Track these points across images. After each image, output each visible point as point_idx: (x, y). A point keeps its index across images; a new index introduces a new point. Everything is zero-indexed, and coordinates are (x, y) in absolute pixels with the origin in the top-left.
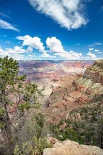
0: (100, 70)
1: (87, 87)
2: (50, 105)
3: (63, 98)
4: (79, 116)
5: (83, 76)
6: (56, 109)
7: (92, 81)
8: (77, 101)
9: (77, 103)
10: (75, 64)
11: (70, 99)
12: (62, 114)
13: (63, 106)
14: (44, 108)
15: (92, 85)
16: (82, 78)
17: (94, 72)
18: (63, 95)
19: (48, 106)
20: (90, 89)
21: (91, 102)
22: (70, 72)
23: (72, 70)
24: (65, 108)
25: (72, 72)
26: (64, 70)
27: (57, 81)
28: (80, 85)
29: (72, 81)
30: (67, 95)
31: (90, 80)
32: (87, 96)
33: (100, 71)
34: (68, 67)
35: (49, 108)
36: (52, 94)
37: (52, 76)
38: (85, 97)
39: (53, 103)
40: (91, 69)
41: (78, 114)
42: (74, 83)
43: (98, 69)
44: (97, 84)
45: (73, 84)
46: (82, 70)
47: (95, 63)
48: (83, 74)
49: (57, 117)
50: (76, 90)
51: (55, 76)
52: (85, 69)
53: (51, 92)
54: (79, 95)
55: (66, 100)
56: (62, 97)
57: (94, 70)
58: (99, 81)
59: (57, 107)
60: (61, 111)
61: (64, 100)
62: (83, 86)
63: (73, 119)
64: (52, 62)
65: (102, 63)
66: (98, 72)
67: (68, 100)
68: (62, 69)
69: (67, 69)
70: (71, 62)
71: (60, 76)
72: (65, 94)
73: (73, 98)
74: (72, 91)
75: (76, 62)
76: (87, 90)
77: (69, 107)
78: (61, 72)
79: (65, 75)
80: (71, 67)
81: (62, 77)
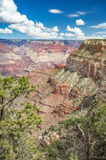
0: (90, 56)
1: (72, 86)
5: (64, 67)
7: (78, 74)
8: (57, 112)
9: (57, 115)
10: (49, 46)
11: (45, 109)
15: (78, 82)
16: (63, 71)
17: (82, 60)
18: (33, 103)
20: (76, 89)
21: (79, 109)
22: (43, 61)
25: (46, 61)
26: (32, 58)
28: (59, 83)
29: (47, 77)
30: (40, 103)
31: (75, 74)
32: (72, 101)
33: (90, 59)
34: (38, 52)
37: (10, 69)
38: (69, 103)
40: (76, 56)
41: (55, 134)
42: (50, 81)
43: (86, 54)
44: (86, 79)
45: (48, 82)
46: (61, 58)
47: (82, 45)
48: (65, 65)
50: (54, 92)
52: (67, 55)
54: (59, 100)
55: (38, 111)
57: (81, 57)
58: (89, 75)
62: (65, 84)
65: (92, 45)
66: (87, 59)
67: (41, 112)
68: (27, 55)
69: (37, 57)
70: (44, 43)
71: (25, 69)
72: (35, 102)
73: (50, 106)
74: (48, 95)
75: (52, 42)
76: (72, 90)
77: (45, 123)
78: (26, 61)
79: (34, 67)
80: (45, 52)
81: (29, 72)
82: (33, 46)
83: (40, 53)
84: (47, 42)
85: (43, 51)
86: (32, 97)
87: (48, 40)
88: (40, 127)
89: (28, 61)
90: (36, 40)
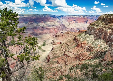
0: (104, 26)
1: (89, 43)
2: (50, 60)
3: (64, 54)
4: (80, 72)
5: (85, 32)
6: (56, 65)
7: (94, 37)
8: (78, 57)
9: (78, 60)
10: (77, 18)
11: (71, 55)
12: (62, 70)
13: (63, 62)
14: (45, 64)
15: (94, 42)
16: (84, 34)
17: (98, 28)
18: (64, 50)
19: (49, 61)
20: (92, 46)
21: (92, 58)
22: (72, 27)
23: (74, 25)
24: (66, 64)
25: (73, 27)
26: (66, 25)
27: (58, 36)
28: (81, 41)
29: (73, 37)
30: (68, 51)
31: (92, 37)
32: (88, 53)
33: (105, 27)
35: (49, 63)
36: (53, 49)
37: (53, 31)
39: (53, 58)
40: (94, 25)
41: (78, 70)
42: (75, 39)
43: (102, 24)
44: (100, 40)
45: (74, 40)
46: (84, 26)
47: (100, 18)
48: (86, 30)
49: (57, 72)
50: (77, 46)
51: (56, 32)
52: (88, 24)
54: (81, 51)
55: (67, 56)
56: (63, 53)
57: (98, 26)
58: (102, 37)
59: (57, 62)
60: (61, 67)
61: (64, 56)
62: (85, 42)
63: (73, 74)
64: (54, 16)
65: (108, 18)
66: (102, 28)
67: (68, 56)
68: (63, 24)
69: (68, 25)
70: (73, 17)
71: (61, 31)
72: (65, 50)
73: (74, 54)
74: (73, 47)
75: (78, 16)
76: (89, 46)
77: (70, 63)
78: (62, 27)
79: (66, 31)
80: (73, 22)
81: (63, 33)
82: (67, 18)
83: (71, 23)
84: (75, 16)
85: (72, 21)
86: (64, 47)
87: (76, 15)
88: (67, 64)
89: (63, 27)
90: (68, 15)
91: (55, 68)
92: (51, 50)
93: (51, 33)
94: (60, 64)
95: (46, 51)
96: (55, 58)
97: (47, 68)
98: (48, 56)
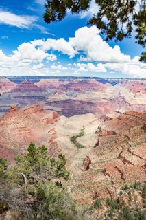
2: (91, 167)
3: (120, 157)
6: (102, 177)
11: (134, 159)
12: (112, 190)
13: (117, 172)
14: (80, 173)
18: (120, 149)
19: (88, 168)
22: (139, 103)
23: (144, 99)
24: (122, 178)
25: (143, 103)
26: (127, 99)
27: (111, 119)
29: (142, 123)
30: (129, 151)
34: (135, 92)
35: (88, 172)
36: (97, 144)
39: (97, 163)
45: (143, 128)
49: (102, 194)
51: (107, 111)
53: (96, 142)
55: (125, 161)
56: (118, 154)
59: (104, 172)
60: (113, 183)
61: (120, 161)
67: (129, 162)
68: (122, 95)
69: (133, 97)
70: (144, 82)
71: (117, 110)
72: (123, 149)
73: (141, 158)
74: (140, 144)
77: (131, 176)
78: (119, 101)
79: (128, 109)
80: (143, 93)
81: (121, 113)
82: (131, 85)
83: (138, 94)
85: (141, 91)
86: (120, 142)
88: (124, 179)
89: (122, 102)
90: (134, 79)
91: (100, 183)
92: (95, 147)
93: (97, 113)
94: (109, 176)
95: (83, 147)
96: (102, 162)
97: (83, 183)
98: (88, 157)
